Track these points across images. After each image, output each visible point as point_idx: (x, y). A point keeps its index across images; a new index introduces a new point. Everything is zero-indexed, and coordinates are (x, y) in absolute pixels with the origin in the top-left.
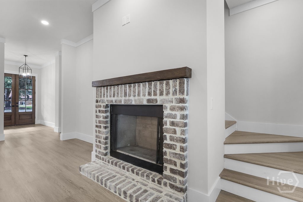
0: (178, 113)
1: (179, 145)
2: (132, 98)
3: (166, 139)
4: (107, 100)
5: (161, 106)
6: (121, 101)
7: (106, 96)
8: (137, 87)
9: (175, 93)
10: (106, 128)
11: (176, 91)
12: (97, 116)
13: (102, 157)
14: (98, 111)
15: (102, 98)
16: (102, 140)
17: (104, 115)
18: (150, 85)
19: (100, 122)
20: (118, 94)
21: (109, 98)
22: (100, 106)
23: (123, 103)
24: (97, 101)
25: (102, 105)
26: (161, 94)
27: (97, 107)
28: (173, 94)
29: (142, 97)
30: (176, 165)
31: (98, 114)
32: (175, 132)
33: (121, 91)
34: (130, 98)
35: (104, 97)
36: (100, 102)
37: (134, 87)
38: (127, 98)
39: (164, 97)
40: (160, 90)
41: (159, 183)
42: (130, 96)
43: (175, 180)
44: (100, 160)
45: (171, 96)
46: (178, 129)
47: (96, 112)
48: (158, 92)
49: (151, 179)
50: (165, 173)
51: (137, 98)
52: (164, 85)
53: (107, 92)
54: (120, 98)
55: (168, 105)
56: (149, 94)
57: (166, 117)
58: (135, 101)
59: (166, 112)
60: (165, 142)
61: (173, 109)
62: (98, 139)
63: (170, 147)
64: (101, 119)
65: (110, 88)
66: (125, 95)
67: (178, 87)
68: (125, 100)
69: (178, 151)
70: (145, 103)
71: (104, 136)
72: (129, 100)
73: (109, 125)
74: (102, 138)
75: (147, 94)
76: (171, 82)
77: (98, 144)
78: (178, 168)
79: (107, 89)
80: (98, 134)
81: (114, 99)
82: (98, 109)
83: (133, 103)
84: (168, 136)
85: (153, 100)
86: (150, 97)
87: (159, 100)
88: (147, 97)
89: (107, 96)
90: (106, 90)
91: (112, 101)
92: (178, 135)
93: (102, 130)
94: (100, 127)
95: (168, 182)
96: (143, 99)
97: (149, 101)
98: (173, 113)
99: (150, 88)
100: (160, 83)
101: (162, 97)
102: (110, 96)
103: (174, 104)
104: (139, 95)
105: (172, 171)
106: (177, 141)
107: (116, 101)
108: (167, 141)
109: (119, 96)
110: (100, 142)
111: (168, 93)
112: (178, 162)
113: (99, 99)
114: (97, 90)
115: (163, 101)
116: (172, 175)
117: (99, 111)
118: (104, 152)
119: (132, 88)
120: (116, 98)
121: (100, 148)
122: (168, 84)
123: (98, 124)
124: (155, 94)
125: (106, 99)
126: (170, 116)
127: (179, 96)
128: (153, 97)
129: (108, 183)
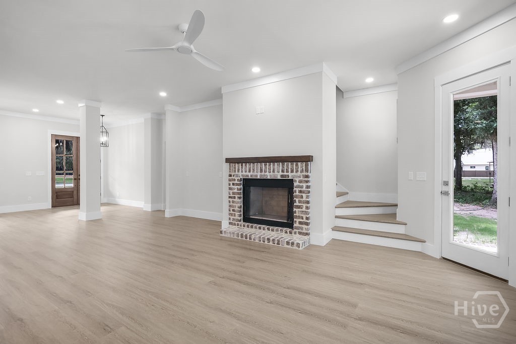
0: (304, 185)
1: (304, 205)
2: (267, 173)
3: (296, 202)
4: (242, 175)
5: (292, 180)
6: (257, 176)
7: (240, 171)
8: (272, 166)
9: (302, 172)
10: (240, 198)
11: (303, 169)
12: (230, 189)
13: (236, 223)
14: (231, 184)
15: (237, 173)
16: (237, 209)
17: (239, 187)
18: (283, 165)
19: (234, 193)
20: (254, 170)
21: (244, 173)
22: (235, 180)
23: (259, 177)
24: (230, 176)
25: (236, 179)
26: (292, 171)
27: (230, 180)
28: (301, 172)
29: (276, 173)
30: (303, 219)
31: (232, 186)
32: (302, 197)
33: (257, 168)
34: (266, 174)
35: (238, 171)
36: (234, 176)
37: (270, 165)
38: (263, 173)
39: (294, 173)
40: (291, 169)
41: (291, 233)
42: (265, 172)
43: (302, 229)
44: (234, 226)
45: (299, 173)
46: (304, 195)
47: (230, 185)
48: (290, 170)
49: (284, 232)
50: (295, 225)
51: (272, 173)
52: (294, 165)
53: (242, 168)
54: (255, 173)
55: (297, 180)
56: (283, 171)
57: (296, 187)
58: (270, 176)
59: (295, 184)
60: (295, 204)
61: (300, 182)
62: (232, 209)
63: (299, 207)
64: (236, 191)
65: (245, 165)
66: (261, 171)
67: (304, 168)
68: (261, 175)
69: (304, 209)
70: (279, 177)
71: (239, 205)
72: (264, 175)
73: (242, 196)
74: (237, 207)
75: (281, 171)
76: (299, 164)
77: (232, 212)
78: (304, 220)
79: (242, 165)
80: (231, 204)
81: (250, 174)
82: (231, 183)
83: (269, 178)
84: (297, 200)
85: (285, 175)
86: (283, 174)
87: (291, 175)
88: (281, 173)
89: (242, 172)
90: (240, 167)
91: (248, 176)
92: (304, 199)
93: (236, 200)
94: (235, 198)
95: (297, 231)
96: (277, 175)
97: (282, 176)
98: (301, 184)
99: (283, 167)
100: (291, 164)
101: (292, 174)
102: (246, 172)
103: (301, 179)
104: (274, 171)
105: (300, 223)
106: (303, 203)
107: (251, 176)
108: (297, 204)
109: (255, 171)
110: (233, 210)
111: (297, 171)
112: (304, 217)
113: (233, 174)
114: (230, 166)
115: (293, 176)
116: (300, 226)
117: (233, 184)
118: (239, 218)
119: (267, 166)
120: (251, 173)
121: (235, 216)
122: (297, 165)
123: (232, 195)
124: (287, 171)
125: (240, 173)
126: (298, 187)
127: (304, 173)
128: (285, 173)
129: (253, 237)
